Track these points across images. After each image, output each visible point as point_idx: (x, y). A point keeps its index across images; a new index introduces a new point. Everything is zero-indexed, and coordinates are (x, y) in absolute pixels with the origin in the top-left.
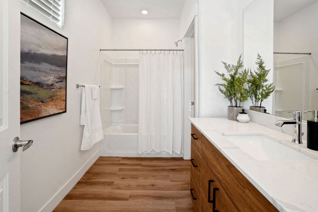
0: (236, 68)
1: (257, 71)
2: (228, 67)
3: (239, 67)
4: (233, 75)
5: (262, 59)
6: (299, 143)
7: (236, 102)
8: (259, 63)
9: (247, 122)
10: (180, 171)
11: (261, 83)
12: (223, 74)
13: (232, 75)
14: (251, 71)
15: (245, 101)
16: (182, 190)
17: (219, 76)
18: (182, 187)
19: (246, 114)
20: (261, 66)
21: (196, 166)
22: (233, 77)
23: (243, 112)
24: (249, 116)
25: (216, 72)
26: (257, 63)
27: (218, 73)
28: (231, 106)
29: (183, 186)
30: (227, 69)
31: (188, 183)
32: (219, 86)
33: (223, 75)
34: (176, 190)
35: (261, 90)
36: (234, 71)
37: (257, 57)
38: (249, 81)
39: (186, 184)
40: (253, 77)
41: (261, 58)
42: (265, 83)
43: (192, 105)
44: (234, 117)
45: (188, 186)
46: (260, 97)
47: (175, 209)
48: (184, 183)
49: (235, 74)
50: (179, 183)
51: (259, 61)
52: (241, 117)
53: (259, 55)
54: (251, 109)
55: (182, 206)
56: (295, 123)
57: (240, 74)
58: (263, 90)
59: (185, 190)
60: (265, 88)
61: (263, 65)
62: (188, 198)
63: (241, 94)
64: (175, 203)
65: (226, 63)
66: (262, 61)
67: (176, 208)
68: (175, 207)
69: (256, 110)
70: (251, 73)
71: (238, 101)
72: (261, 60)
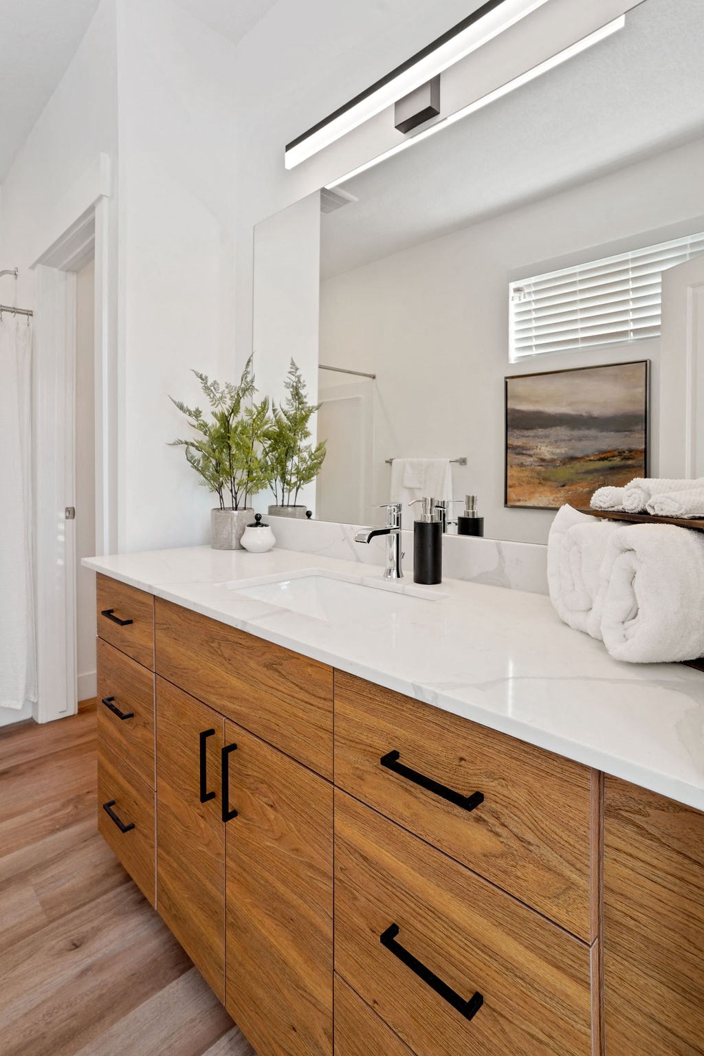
0: (238, 395)
1: (286, 408)
2: (212, 388)
3: (244, 391)
4: (227, 414)
5: (301, 375)
6: (398, 576)
7: (236, 499)
8: (293, 386)
9: (270, 550)
10: (32, 768)
11: (295, 442)
12: (197, 410)
13: (223, 414)
14: (273, 406)
15: (260, 490)
16: (53, 831)
17: (186, 416)
18: (52, 820)
19: (266, 526)
20: (297, 395)
21: (131, 715)
22: (225, 420)
23: (258, 522)
24: (273, 531)
25: (175, 402)
26: (287, 385)
27: (181, 407)
28: (221, 509)
29: (57, 815)
30: (209, 395)
31: (72, 799)
32: (187, 448)
33: (197, 414)
34: (27, 843)
35: (296, 458)
36: (229, 403)
37: (288, 368)
38: (267, 435)
39: (64, 806)
40: (278, 422)
41: (298, 374)
42: (304, 440)
43: (67, 518)
44: (232, 540)
45: (76, 807)
46: (294, 479)
47: (40, 909)
48: (58, 804)
49: (235, 410)
50: (36, 813)
51: (293, 378)
52: (255, 537)
53: (293, 364)
54: (270, 513)
55: (67, 885)
56: (386, 532)
57: (250, 412)
58: (303, 460)
59: (65, 826)
60: (305, 455)
61: (303, 392)
62: (85, 847)
63: (250, 473)
64: (36, 891)
65: (206, 377)
66: (302, 381)
67: (43, 903)
68: (38, 903)
69: (287, 515)
70: (274, 411)
71: (241, 493)
72: (299, 377)
